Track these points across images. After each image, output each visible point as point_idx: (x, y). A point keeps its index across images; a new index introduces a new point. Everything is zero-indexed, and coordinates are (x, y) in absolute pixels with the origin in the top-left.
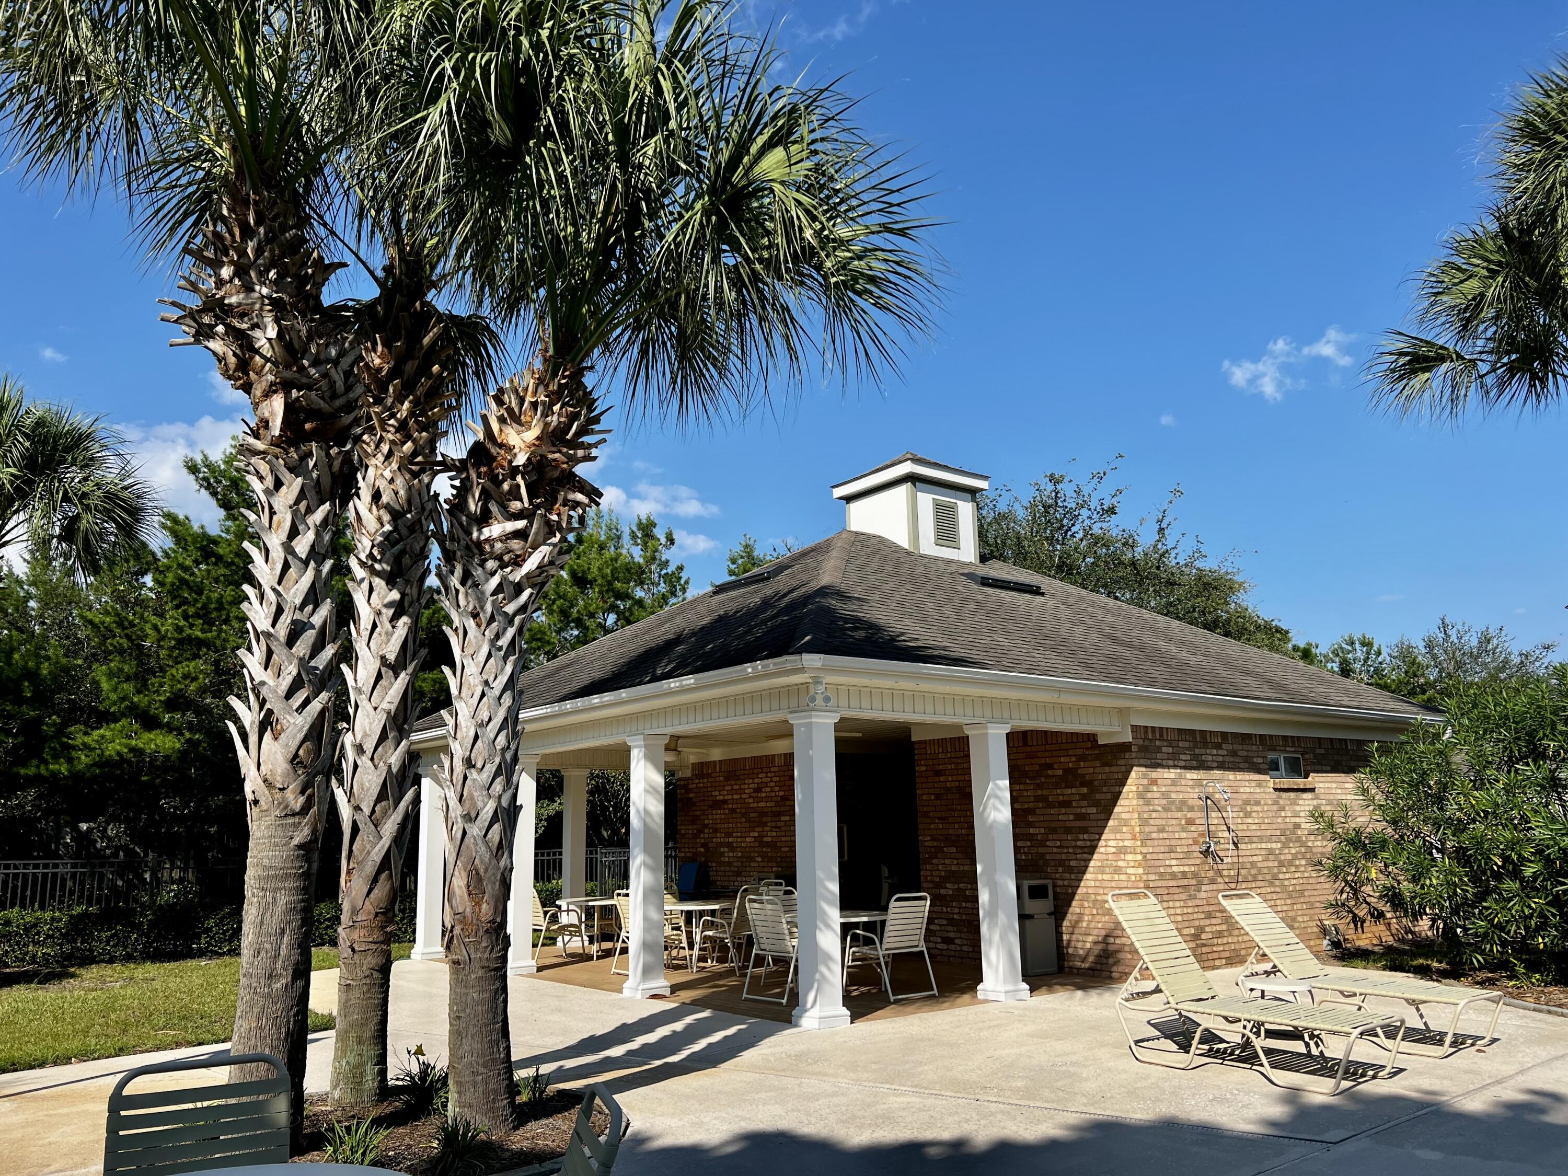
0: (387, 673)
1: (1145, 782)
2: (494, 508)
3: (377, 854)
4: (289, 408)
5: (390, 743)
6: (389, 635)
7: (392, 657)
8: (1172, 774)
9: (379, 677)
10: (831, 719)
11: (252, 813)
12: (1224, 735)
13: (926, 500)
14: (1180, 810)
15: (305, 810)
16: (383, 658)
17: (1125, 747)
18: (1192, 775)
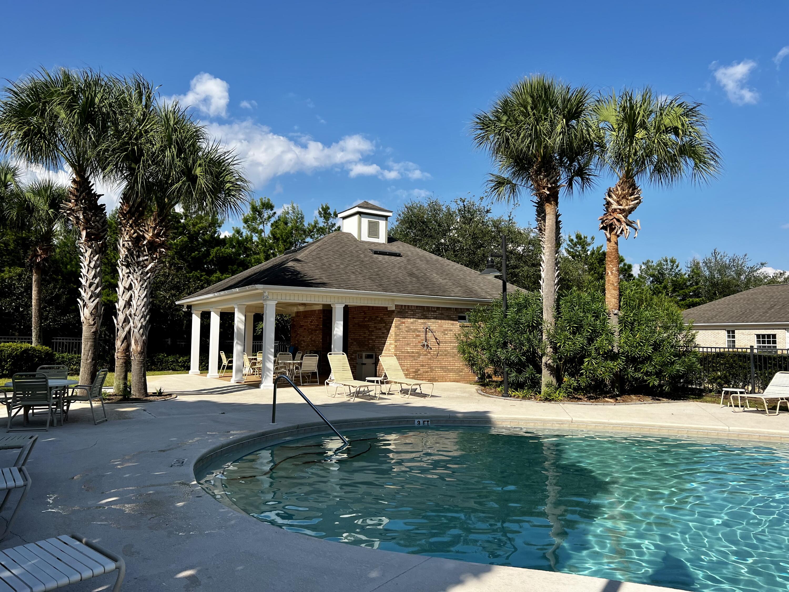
0: (126, 291)
1: (399, 323)
2: (141, 254)
3: (123, 335)
4: (87, 233)
5: (127, 309)
6: (126, 281)
7: (127, 287)
8: (412, 320)
9: (124, 292)
10: (275, 303)
11: (83, 325)
12: (438, 308)
13: (365, 221)
14: (414, 332)
15: (94, 324)
16: (125, 287)
17: (393, 311)
18: (422, 321)
